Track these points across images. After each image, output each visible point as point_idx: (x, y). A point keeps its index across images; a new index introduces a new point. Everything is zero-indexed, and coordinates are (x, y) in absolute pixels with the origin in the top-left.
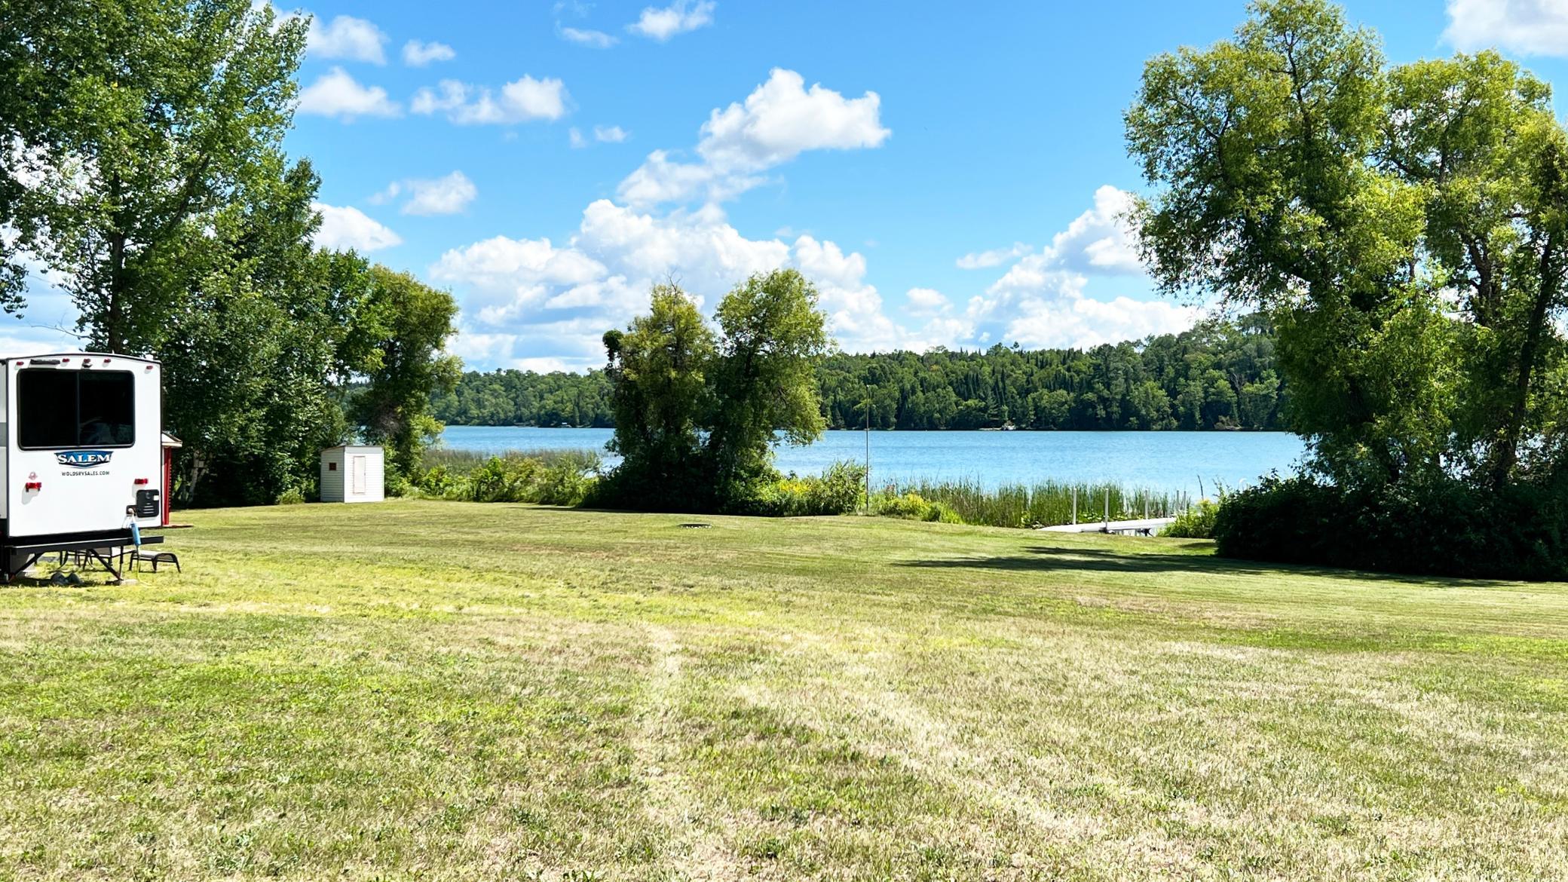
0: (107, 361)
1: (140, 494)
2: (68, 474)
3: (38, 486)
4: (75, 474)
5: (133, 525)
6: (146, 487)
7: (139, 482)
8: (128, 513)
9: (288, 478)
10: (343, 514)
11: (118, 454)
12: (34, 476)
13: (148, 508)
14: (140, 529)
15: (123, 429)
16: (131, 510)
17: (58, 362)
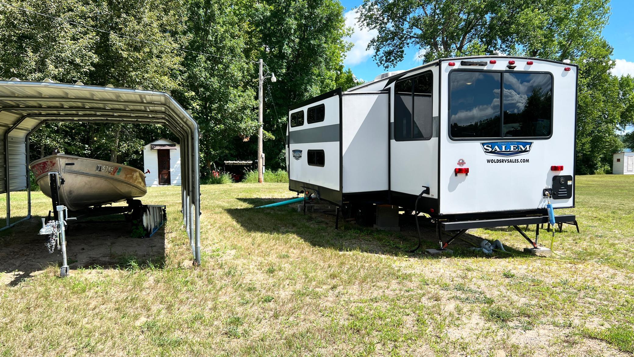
0: (530, 64)
1: (555, 179)
2: (493, 161)
3: (466, 171)
4: (498, 161)
5: (549, 206)
6: (562, 173)
7: (554, 168)
8: (544, 195)
9: (599, 164)
10: (623, 179)
11: (538, 145)
12: (462, 162)
13: (563, 191)
14: (554, 209)
15: (542, 123)
16: (547, 193)
17: (485, 64)
